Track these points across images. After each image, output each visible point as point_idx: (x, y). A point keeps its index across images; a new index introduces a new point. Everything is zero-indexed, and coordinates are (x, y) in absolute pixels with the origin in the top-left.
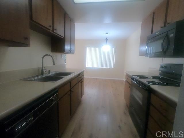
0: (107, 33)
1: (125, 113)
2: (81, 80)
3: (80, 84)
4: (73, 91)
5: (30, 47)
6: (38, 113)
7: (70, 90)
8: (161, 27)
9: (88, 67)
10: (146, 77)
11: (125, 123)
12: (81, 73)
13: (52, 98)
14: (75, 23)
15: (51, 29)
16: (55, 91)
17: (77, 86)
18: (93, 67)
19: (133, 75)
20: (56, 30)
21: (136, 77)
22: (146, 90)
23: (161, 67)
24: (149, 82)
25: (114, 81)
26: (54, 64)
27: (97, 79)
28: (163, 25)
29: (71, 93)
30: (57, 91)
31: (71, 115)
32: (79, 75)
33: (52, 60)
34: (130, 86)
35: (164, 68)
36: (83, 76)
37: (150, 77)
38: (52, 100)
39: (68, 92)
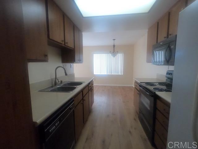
0: (114, 40)
1: (135, 119)
2: (91, 88)
3: (90, 92)
4: (85, 100)
5: (48, 62)
6: (62, 119)
8: (165, 38)
9: (96, 74)
10: (154, 84)
11: (135, 129)
12: (91, 82)
13: (70, 107)
14: (83, 33)
15: (63, 43)
17: (87, 95)
18: (101, 74)
19: (141, 83)
20: (67, 43)
21: (144, 85)
22: (152, 96)
23: (167, 74)
24: (155, 89)
25: (124, 88)
26: (66, 75)
27: (105, 86)
28: (166, 35)
29: (83, 102)
30: (73, 101)
31: (84, 122)
32: (89, 84)
34: (139, 93)
35: (170, 75)
36: (93, 84)
37: (157, 83)
38: (70, 109)
39: (81, 101)
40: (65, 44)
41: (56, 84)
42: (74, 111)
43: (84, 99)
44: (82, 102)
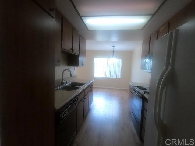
0: (114, 47)
2: (91, 89)
3: (90, 92)
4: (86, 99)
7: (84, 97)
10: (145, 88)
13: (75, 102)
14: (86, 41)
16: (76, 98)
17: (88, 94)
19: (134, 86)
20: (74, 51)
21: (136, 88)
22: (141, 97)
24: (144, 92)
26: (71, 76)
33: (70, 73)
36: (93, 86)
37: (148, 88)
38: (75, 104)
40: (72, 52)
41: (62, 84)
42: (77, 106)
43: (85, 97)
44: (83, 100)
